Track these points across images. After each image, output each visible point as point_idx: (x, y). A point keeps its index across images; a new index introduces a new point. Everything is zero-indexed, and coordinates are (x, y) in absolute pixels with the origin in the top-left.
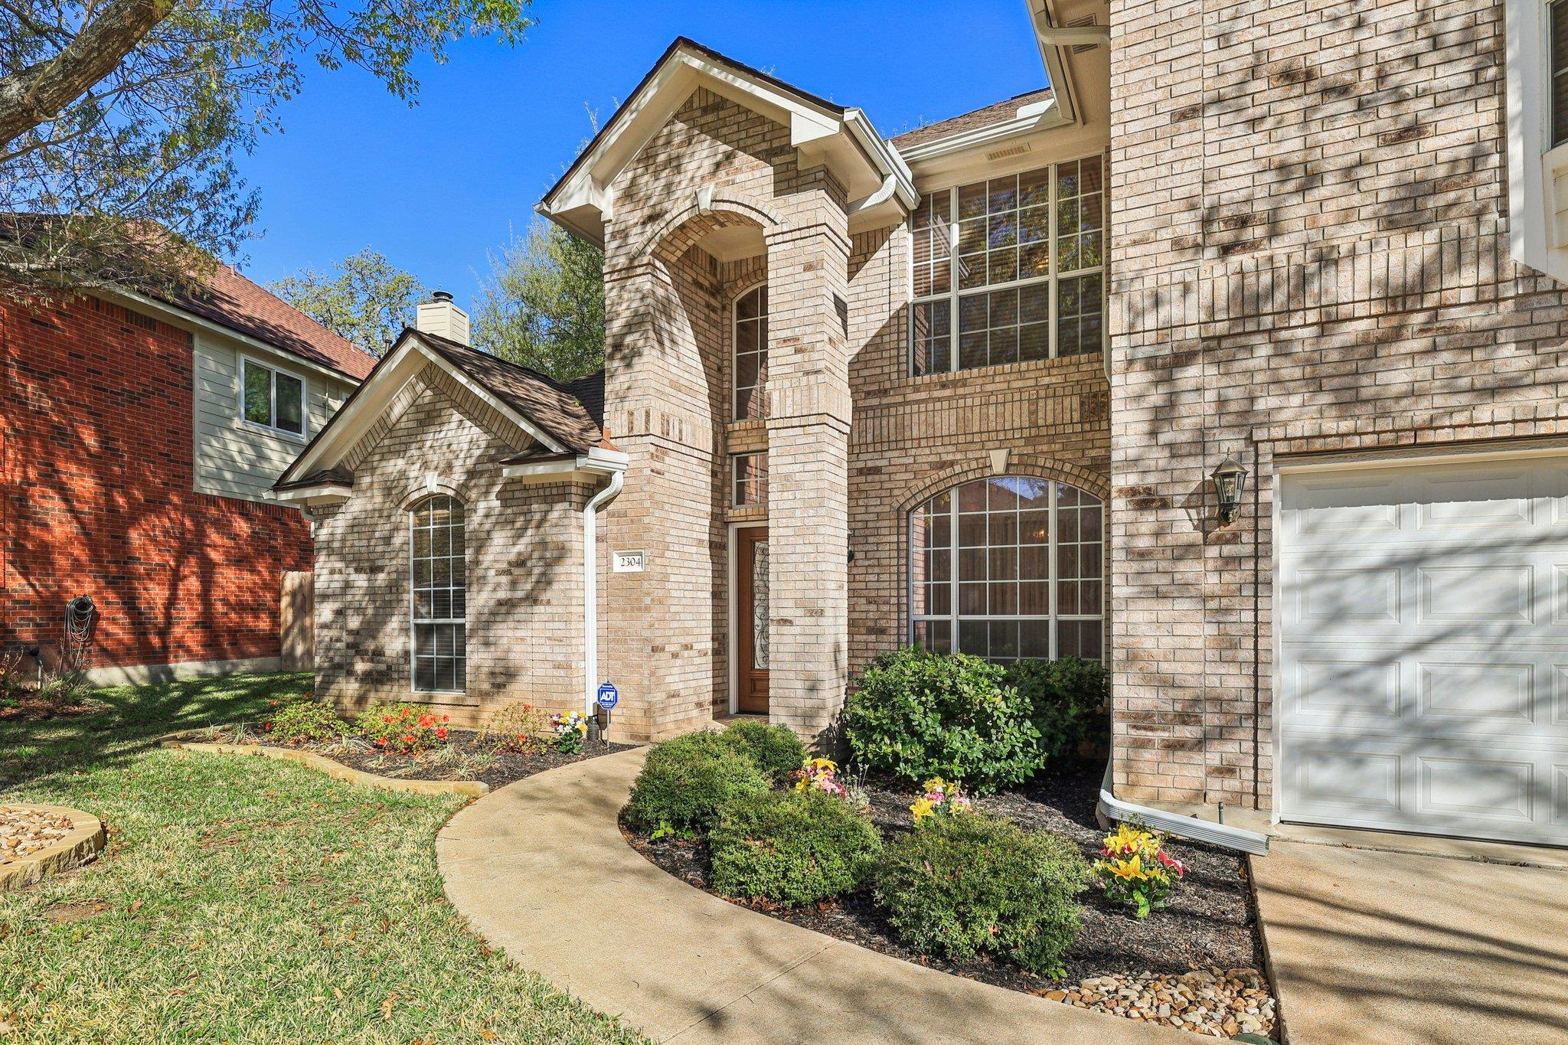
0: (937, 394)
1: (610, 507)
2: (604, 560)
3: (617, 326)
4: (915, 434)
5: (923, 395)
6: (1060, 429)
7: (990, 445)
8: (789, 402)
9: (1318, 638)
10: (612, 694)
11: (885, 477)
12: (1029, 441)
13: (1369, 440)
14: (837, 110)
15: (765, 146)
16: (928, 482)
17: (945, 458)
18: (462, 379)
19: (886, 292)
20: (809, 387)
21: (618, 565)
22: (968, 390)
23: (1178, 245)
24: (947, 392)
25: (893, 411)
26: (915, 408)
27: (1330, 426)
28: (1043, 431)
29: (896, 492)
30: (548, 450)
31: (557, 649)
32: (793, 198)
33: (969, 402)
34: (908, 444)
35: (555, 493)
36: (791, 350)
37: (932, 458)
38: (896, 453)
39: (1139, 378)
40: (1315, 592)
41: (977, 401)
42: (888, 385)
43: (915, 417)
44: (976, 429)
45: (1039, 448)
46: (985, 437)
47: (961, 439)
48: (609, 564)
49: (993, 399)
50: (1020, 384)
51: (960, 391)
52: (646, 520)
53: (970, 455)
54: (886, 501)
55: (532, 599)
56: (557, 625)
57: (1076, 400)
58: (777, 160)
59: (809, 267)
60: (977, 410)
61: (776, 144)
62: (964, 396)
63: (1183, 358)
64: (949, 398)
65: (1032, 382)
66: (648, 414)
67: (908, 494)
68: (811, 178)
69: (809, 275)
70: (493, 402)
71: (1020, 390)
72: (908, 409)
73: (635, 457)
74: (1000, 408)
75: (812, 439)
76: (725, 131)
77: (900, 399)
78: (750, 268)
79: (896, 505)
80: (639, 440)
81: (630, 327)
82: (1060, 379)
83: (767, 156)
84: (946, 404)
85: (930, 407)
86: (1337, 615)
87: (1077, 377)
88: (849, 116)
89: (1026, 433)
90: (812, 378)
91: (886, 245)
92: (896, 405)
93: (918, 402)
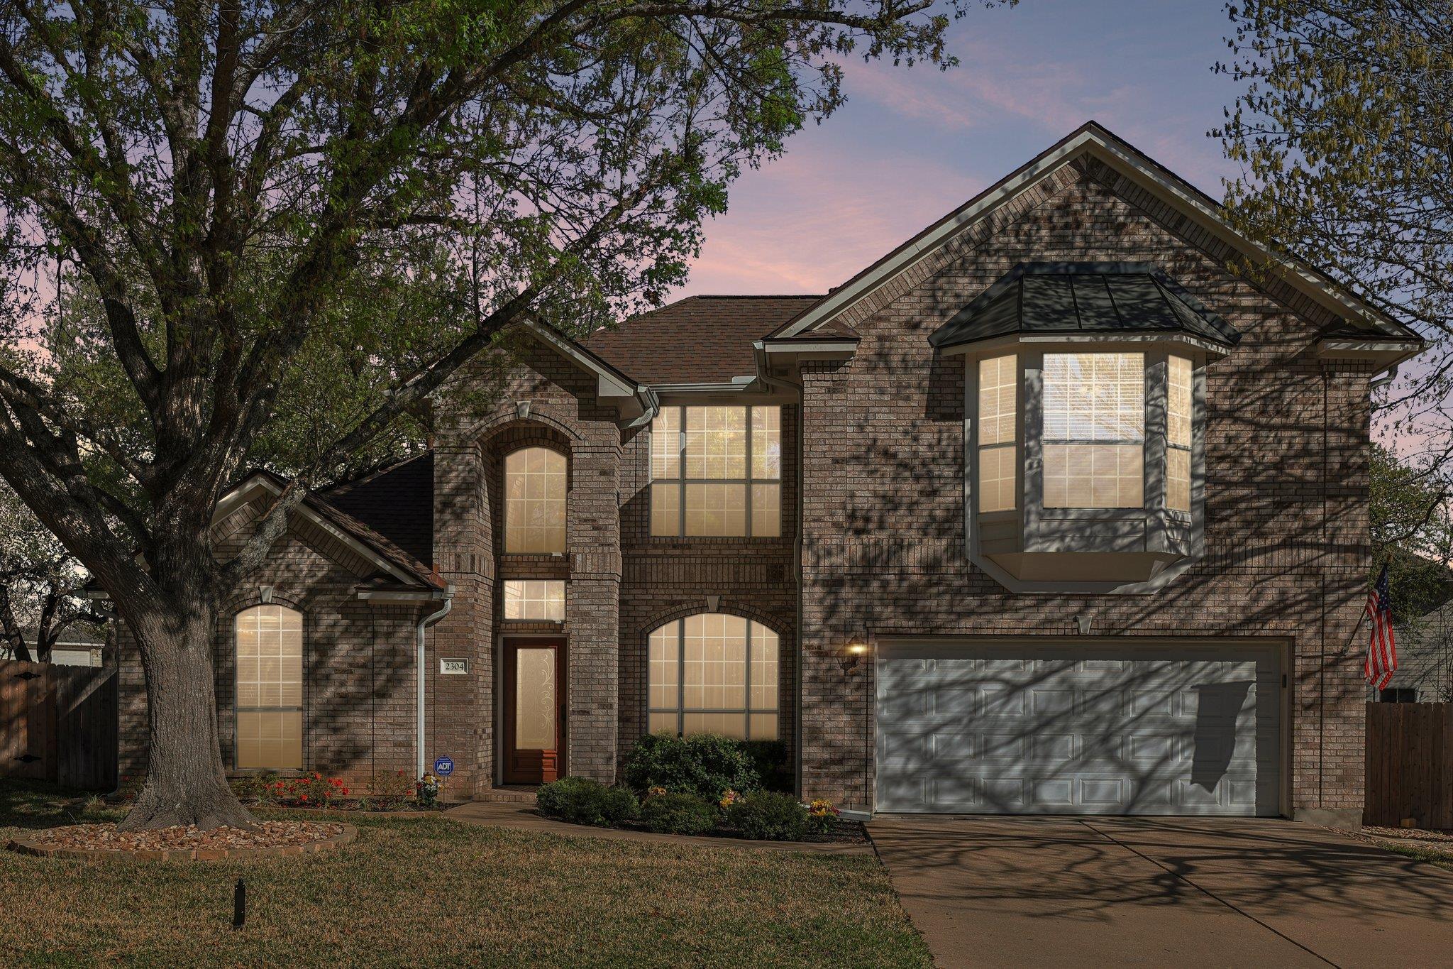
0: (670, 552)
1: (438, 625)
2: (433, 666)
3: (447, 488)
4: (654, 578)
5: (660, 552)
6: (753, 586)
7: (707, 592)
8: (589, 562)
9: (899, 724)
10: (448, 765)
11: (630, 608)
12: (733, 591)
13: (920, 631)
14: (633, 384)
15: (572, 383)
16: (663, 614)
17: (675, 598)
18: (318, 520)
19: (633, 473)
20: (604, 555)
21: (444, 668)
22: (691, 552)
23: (836, 525)
24: (678, 552)
25: (637, 560)
26: (654, 560)
27: (905, 623)
28: (743, 586)
29: (639, 619)
30: (401, 582)
31: (397, 732)
32: (592, 424)
33: (693, 560)
34: (649, 586)
35: (400, 614)
36: (589, 527)
37: (666, 597)
38: (639, 591)
39: (818, 591)
40: (899, 702)
41: (699, 561)
42: (634, 541)
43: (654, 567)
44: (698, 580)
45: (740, 597)
46: (703, 586)
47: (687, 586)
48: (437, 667)
49: (709, 560)
50: (728, 552)
51: (687, 552)
52: (470, 636)
53: (693, 597)
54: (632, 625)
55: (382, 694)
56: (398, 713)
57: (764, 567)
58: (583, 395)
59: (603, 473)
60: (698, 567)
61: (580, 383)
62: (689, 556)
63: (840, 583)
64: (678, 556)
65: (735, 552)
66: (473, 558)
67: (648, 622)
68: (605, 413)
69: (603, 478)
70: (347, 540)
71: (728, 557)
72: (649, 561)
73: (461, 588)
74: (715, 568)
75: (604, 589)
76: (540, 364)
77: (642, 552)
78: (522, 435)
79: (639, 629)
80: (464, 577)
81: (457, 491)
82: (753, 552)
83: (574, 390)
84: (676, 560)
85: (665, 561)
86: (908, 713)
87: (765, 552)
88: (642, 389)
89: (732, 586)
90: (606, 549)
91: (633, 439)
92: (642, 556)
93: (656, 556)
